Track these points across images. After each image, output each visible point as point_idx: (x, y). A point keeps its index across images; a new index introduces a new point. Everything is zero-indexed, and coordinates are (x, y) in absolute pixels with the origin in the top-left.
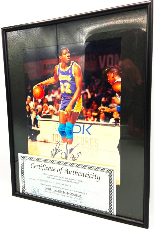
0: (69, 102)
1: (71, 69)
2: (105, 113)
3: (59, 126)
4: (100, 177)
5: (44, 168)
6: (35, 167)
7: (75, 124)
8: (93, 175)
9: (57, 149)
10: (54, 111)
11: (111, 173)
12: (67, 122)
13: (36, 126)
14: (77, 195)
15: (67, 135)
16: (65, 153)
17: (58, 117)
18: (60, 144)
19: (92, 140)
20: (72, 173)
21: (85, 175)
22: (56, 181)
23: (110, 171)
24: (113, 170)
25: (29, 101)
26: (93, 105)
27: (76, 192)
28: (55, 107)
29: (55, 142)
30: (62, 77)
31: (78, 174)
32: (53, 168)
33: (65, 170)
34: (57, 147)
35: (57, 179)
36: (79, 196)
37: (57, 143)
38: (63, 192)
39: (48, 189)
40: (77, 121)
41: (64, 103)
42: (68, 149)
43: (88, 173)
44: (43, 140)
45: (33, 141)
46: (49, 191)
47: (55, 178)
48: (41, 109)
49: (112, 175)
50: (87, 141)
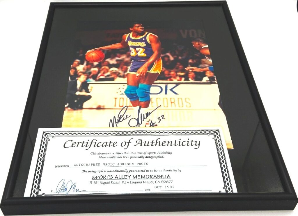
0: (143, 64)
1: (145, 37)
2: (196, 73)
3: (127, 88)
4: (199, 142)
5: (93, 145)
6: (72, 145)
7: (153, 85)
8: (188, 142)
9: (121, 115)
10: (119, 73)
11: (216, 135)
12: (139, 84)
13: (84, 90)
14: (162, 177)
15: (140, 98)
16: (137, 119)
17: (126, 79)
18: (127, 109)
19: (180, 100)
20: (150, 144)
21: (173, 143)
22: (116, 161)
23: (213, 132)
24: (218, 131)
25: (77, 65)
26: (177, 66)
27: (159, 171)
28: (120, 69)
29: (118, 107)
30: (132, 44)
31: (161, 144)
32: (113, 142)
33: (137, 142)
34: (122, 113)
35: (120, 157)
36: (164, 177)
37: (122, 108)
38: (131, 177)
39: (98, 178)
40: (155, 82)
41: (134, 65)
42: (141, 114)
43: (179, 141)
44: (95, 107)
45: (75, 110)
46: (101, 181)
47: (116, 155)
48: (97, 72)
49: (218, 137)
50: (173, 101)
